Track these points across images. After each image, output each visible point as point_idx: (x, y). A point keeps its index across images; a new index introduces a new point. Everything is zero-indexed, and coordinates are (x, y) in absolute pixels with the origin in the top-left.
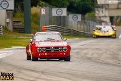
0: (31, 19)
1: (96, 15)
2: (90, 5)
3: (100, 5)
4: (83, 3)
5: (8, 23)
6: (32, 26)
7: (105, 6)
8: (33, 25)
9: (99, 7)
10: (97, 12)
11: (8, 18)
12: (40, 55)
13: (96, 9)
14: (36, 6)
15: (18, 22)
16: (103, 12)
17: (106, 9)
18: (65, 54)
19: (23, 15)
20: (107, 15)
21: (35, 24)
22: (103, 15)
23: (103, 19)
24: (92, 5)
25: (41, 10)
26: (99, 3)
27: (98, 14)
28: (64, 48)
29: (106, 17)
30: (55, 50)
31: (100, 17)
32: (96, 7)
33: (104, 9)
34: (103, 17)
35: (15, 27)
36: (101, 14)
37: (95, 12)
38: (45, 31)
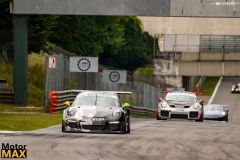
0: (29, 77)
1: (156, 73)
2: (145, 54)
3: (165, 53)
4: (130, 48)
6: (29, 90)
7: (174, 56)
8: (31, 88)
9: (162, 58)
10: (157, 67)
13: (155, 60)
14: (37, 52)
15: (2, 82)
16: (168, 68)
17: (175, 61)
19: (11, 69)
20: (177, 74)
22: (170, 72)
23: (168, 81)
24: (148, 53)
25: (47, 59)
26: (162, 50)
27: (160, 71)
29: (175, 76)
31: (162, 77)
32: (156, 57)
33: (171, 62)
34: (169, 76)
36: (165, 71)
37: (154, 67)
38: (55, 101)
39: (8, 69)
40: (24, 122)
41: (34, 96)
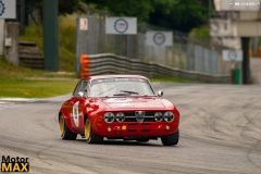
0: (59, 41)
1: (212, 34)
2: (200, 13)
3: (222, 11)
4: (183, 7)
5: (8, 47)
6: (60, 54)
7: (232, 15)
8: (62, 51)
9: (219, 17)
10: (214, 27)
11: (8, 37)
12: (109, 129)
13: (212, 20)
15: (31, 45)
16: (226, 28)
17: (233, 21)
18: (168, 128)
19: (41, 30)
20: (235, 34)
21: (66, 51)
22: (227, 33)
23: (226, 42)
24: (203, 12)
26: (218, 8)
27: (216, 32)
28: (166, 114)
29: (232, 37)
30: (146, 119)
31: (220, 38)
32: (213, 17)
33: (228, 22)
34: (226, 37)
35: (23, 56)
36: (222, 32)
37: (210, 27)
38: (86, 65)
39: (38, 32)
40: (42, 89)
41: (66, 61)
